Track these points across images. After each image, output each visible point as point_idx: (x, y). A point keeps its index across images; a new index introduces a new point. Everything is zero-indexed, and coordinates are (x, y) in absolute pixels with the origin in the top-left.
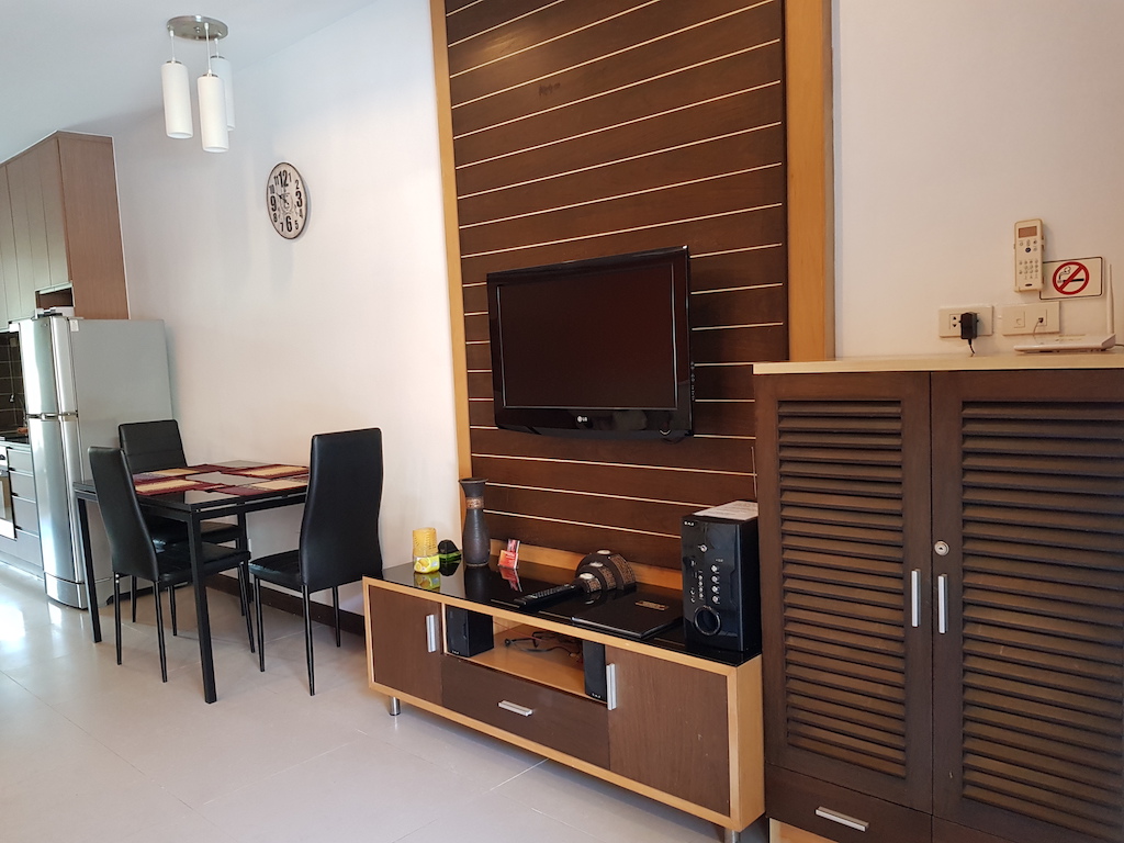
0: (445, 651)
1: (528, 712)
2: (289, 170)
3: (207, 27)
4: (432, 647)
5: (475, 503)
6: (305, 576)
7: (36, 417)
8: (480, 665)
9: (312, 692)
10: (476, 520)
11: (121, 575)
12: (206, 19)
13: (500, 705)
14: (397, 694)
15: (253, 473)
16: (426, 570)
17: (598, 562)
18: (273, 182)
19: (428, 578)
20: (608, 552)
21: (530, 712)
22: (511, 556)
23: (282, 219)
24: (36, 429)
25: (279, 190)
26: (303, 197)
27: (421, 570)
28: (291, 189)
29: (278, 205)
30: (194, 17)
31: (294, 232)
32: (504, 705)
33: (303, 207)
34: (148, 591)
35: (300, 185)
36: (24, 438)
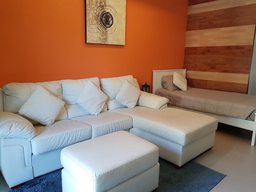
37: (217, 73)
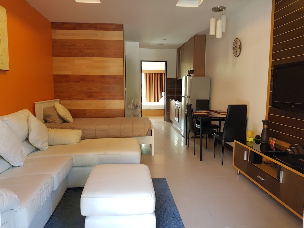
0: (249, 161)
1: (263, 180)
2: (238, 40)
3: (220, 9)
4: (245, 159)
5: (266, 126)
6: (224, 137)
7: (183, 97)
8: (256, 166)
9: (222, 165)
10: (265, 131)
11: (190, 131)
12: (220, 7)
13: (257, 176)
14: (239, 170)
15: (220, 113)
16: (249, 141)
17: (294, 147)
18: (234, 43)
19: (250, 143)
20: (298, 145)
21: (264, 180)
22: (273, 142)
23: (235, 52)
24: (183, 99)
25: (235, 45)
26: (240, 47)
27: (248, 141)
28: (238, 45)
29: (235, 49)
30: (218, 7)
31: (237, 55)
32: (258, 177)
33: (240, 49)
34: (199, 137)
35: (240, 44)
36: (181, 101)
37: (96, 101)
